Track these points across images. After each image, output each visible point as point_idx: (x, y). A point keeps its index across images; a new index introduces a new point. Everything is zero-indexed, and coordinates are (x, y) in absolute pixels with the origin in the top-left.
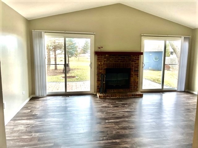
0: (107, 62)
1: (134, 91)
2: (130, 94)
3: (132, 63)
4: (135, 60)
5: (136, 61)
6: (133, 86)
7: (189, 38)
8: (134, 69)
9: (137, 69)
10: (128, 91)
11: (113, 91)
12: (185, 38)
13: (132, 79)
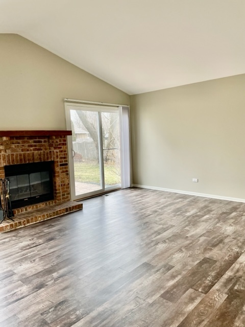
0: (6, 152)
1: (64, 202)
2: (62, 208)
3: (55, 151)
4: (60, 144)
5: (62, 146)
6: (61, 194)
7: (127, 108)
8: (60, 162)
9: (65, 161)
10: (54, 204)
11: (24, 211)
12: (123, 108)
13: (58, 181)
